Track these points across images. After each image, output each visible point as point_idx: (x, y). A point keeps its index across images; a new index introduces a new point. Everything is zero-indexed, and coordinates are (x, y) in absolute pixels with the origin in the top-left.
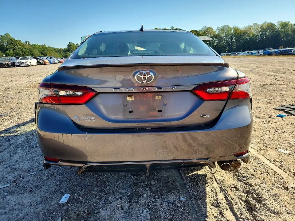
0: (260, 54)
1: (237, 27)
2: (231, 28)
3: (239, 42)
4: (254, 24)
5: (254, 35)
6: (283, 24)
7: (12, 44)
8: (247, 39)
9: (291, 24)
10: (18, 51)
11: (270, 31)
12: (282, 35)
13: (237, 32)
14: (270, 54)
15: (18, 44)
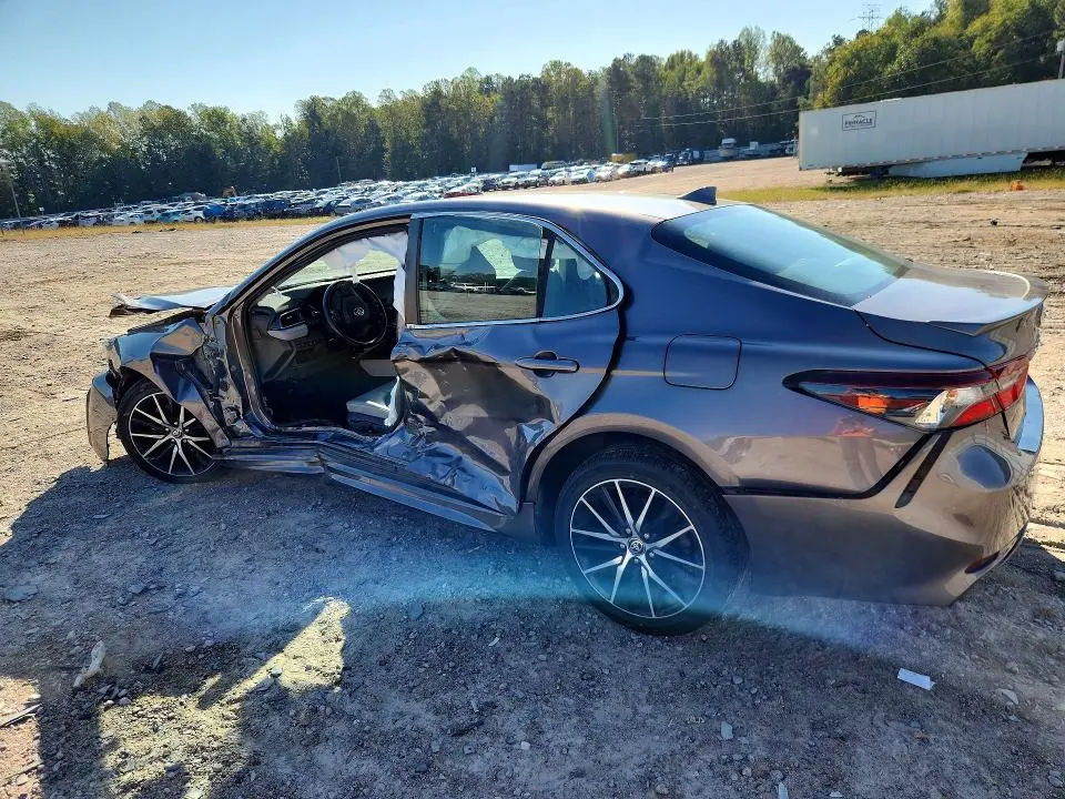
0: (192, 217)
1: (46, 110)
2: (21, 114)
3: (73, 168)
4: (112, 106)
5: (125, 147)
6: (210, 117)
8: (102, 160)
9: (233, 116)
11: (176, 137)
12: (219, 152)
13: (55, 130)
14: (228, 216)
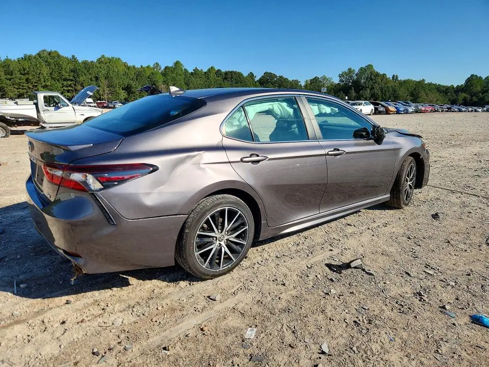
7: (372, 80)
10: (377, 91)
15: (380, 80)
